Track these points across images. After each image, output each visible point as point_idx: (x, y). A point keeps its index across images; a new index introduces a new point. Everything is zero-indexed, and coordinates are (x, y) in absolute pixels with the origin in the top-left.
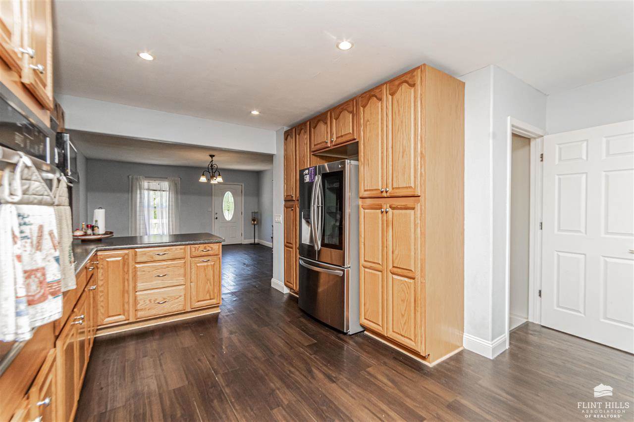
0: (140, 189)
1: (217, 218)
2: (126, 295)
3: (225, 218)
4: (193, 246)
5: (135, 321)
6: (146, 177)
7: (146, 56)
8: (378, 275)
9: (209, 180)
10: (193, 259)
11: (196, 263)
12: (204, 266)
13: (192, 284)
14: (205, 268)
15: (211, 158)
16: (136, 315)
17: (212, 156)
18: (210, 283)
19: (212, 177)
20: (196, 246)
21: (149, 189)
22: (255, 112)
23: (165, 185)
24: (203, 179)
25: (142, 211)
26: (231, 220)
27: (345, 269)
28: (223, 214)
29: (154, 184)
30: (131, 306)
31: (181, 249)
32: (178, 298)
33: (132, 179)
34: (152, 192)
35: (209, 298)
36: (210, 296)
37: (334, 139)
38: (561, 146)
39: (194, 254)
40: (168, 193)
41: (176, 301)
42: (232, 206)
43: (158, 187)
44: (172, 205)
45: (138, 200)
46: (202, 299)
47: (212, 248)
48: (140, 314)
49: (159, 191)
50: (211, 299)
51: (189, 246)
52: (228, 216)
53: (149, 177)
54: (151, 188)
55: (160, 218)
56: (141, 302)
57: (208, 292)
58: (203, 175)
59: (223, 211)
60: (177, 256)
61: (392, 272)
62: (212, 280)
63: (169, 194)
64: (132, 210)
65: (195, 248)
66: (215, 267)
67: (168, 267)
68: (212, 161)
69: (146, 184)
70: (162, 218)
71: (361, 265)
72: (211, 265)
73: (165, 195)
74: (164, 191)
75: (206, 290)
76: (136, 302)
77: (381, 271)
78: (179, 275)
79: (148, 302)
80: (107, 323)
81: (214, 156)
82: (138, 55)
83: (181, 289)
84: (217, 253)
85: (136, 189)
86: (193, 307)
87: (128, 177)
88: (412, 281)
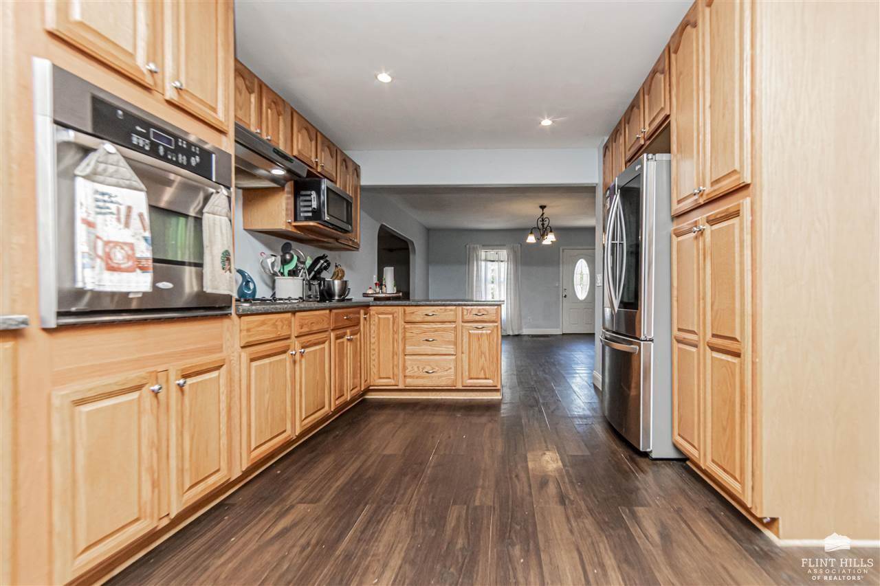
0: (477, 261)
1: (565, 296)
2: (395, 357)
3: (576, 296)
4: (464, 307)
5: (404, 388)
6: (483, 246)
7: (384, 78)
8: (693, 352)
9: (539, 240)
10: (466, 324)
11: (469, 330)
12: (478, 334)
13: (464, 355)
14: (479, 337)
15: (541, 210)
16: (405, 382)
17: (543, 207)
18: (485, 357)
19: (543, 235)
20: (469, 307)
21: (486, 260)
22: (546, 122)
23: (504, 253)
24: (531, 239)
25: (479, 286)
26: (585, 299)
27: (642, 343)
28: (574, 290)
29: (492, 254)
30: (401, 371)
31: (451, 310)
32: (447, 370)
33: (469, 248)
34: (489, 263)
35: (484, 377)
36: (485, 374)
39: (466, 318)
40: (506, 263)
41: (446, 373)
42: (587, 280)
43: (496, 257)
45: (475, 273)
46: (475, 377)
47: (487, 312)
48: (409, 381)
49: (497, 261)
50: (486, 379)
51: (460, 308)
52: (582, 293)
53: (486, 246)
54: (489, 258)
56: (410, 368)
57: (483, 368)
58: (531, 233)
59: (573, 287)
60: (447, 319)
61: (710, 345)
62: (488, 354)
63: (508, 264)
64: (469, 285)
65: (467, 310)
66: (492, 337)
67: (436, 331)
68: (543, 214)
69: (483, 254)
71: (673, 337)
72: (487, 334)
73: (504, 266)
74: (502, 261)
75: (480, 365)
76: (405, 368)
77: (696, 346)
78: (449, 342)
79: (416, 369)
80: (379, 384)
81: (545, 207)
82: (376, 77)
83: (451, 360)
84: (494, 318)
85: (473, 260)
86: (465, 384)
87: (466, 246)
88: (735, 360)
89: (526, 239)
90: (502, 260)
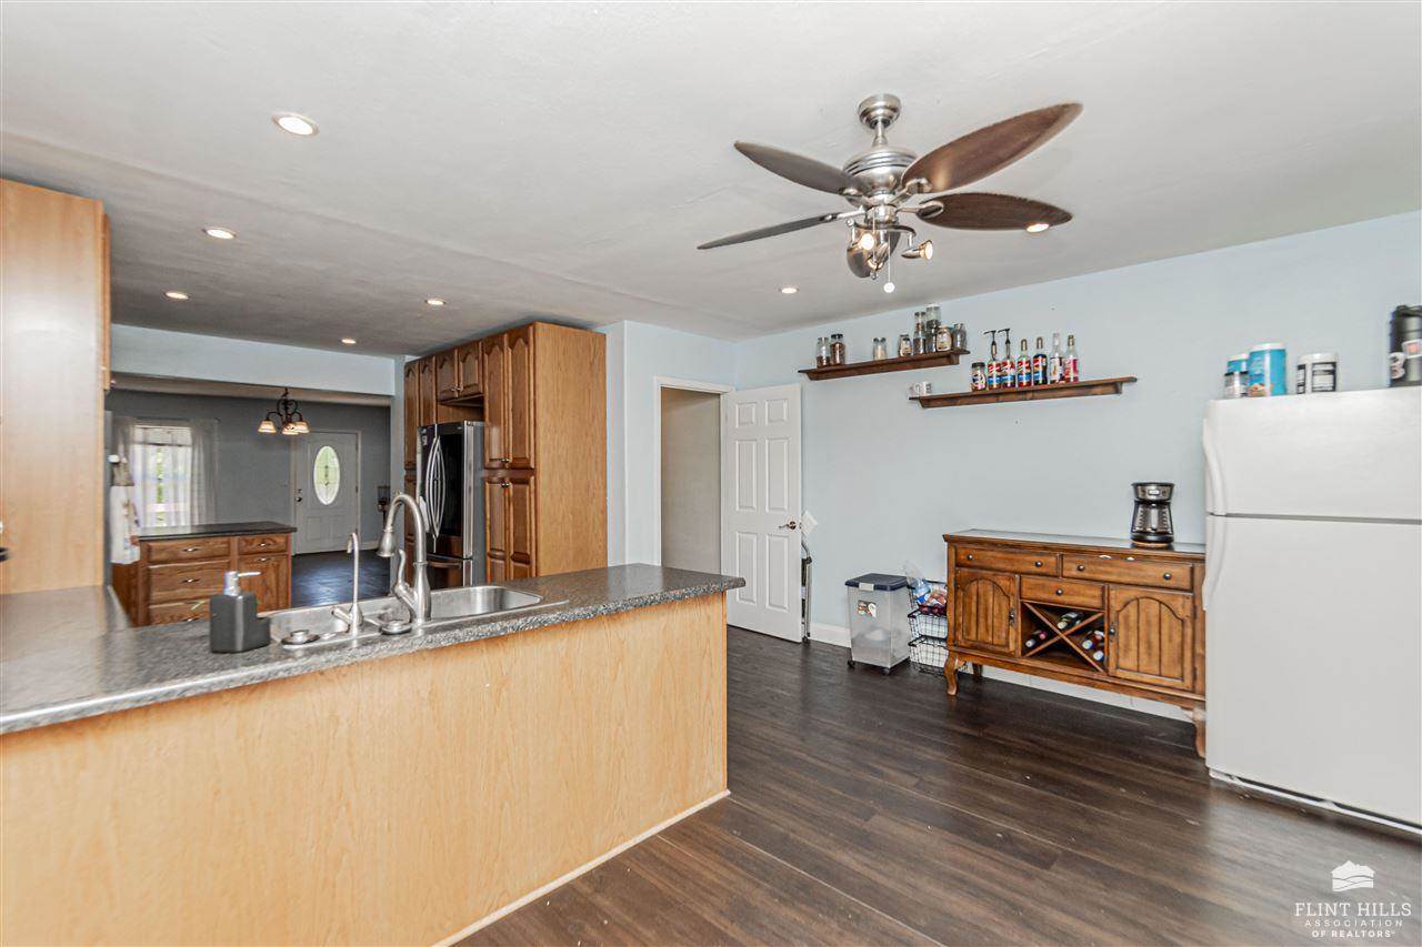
0: (125, 443)
1: (300, 500)
3: (318, 500)
6: (138, 418)
9: (279, 428)
10: (245, 558)
18: (271, 592)
19: (288, 421)
20: (248, 538)
21: (145, 443)
23: (184, 433)
24: (267, 427)
26: (334, 502)
27: (464, 561)
28: (315, 494)
29: (157, 432)
31: (222, 543)
34: (152, 449)
37: (462, 389)
38: (742, 406)
39: (248, 550)
40: (190, 450)
42: (335, 476)
43: (168, 439)
44: (199, 475)
47: (274, 541)
49: (170, 445)
51: (236, 539)
52: (327, 494)
53: (147, 418)
54: (151, 439)
55: (172, 500)
58: (268, 419)
59: (313, 486)
60: (217, 553)
61: (513, 558)
62: (274, 589)
63: (193, 451)
65: (247, 541)
66: (281, 568)
67: (201, 569)
68: (286, 394)
69: (138, 432)
70: (176, 500)
71: (487, 554)
72: (274, 566)
73: (185, 454)
74: (180, 446)
89: (259, 426)
90: (179, 442)
